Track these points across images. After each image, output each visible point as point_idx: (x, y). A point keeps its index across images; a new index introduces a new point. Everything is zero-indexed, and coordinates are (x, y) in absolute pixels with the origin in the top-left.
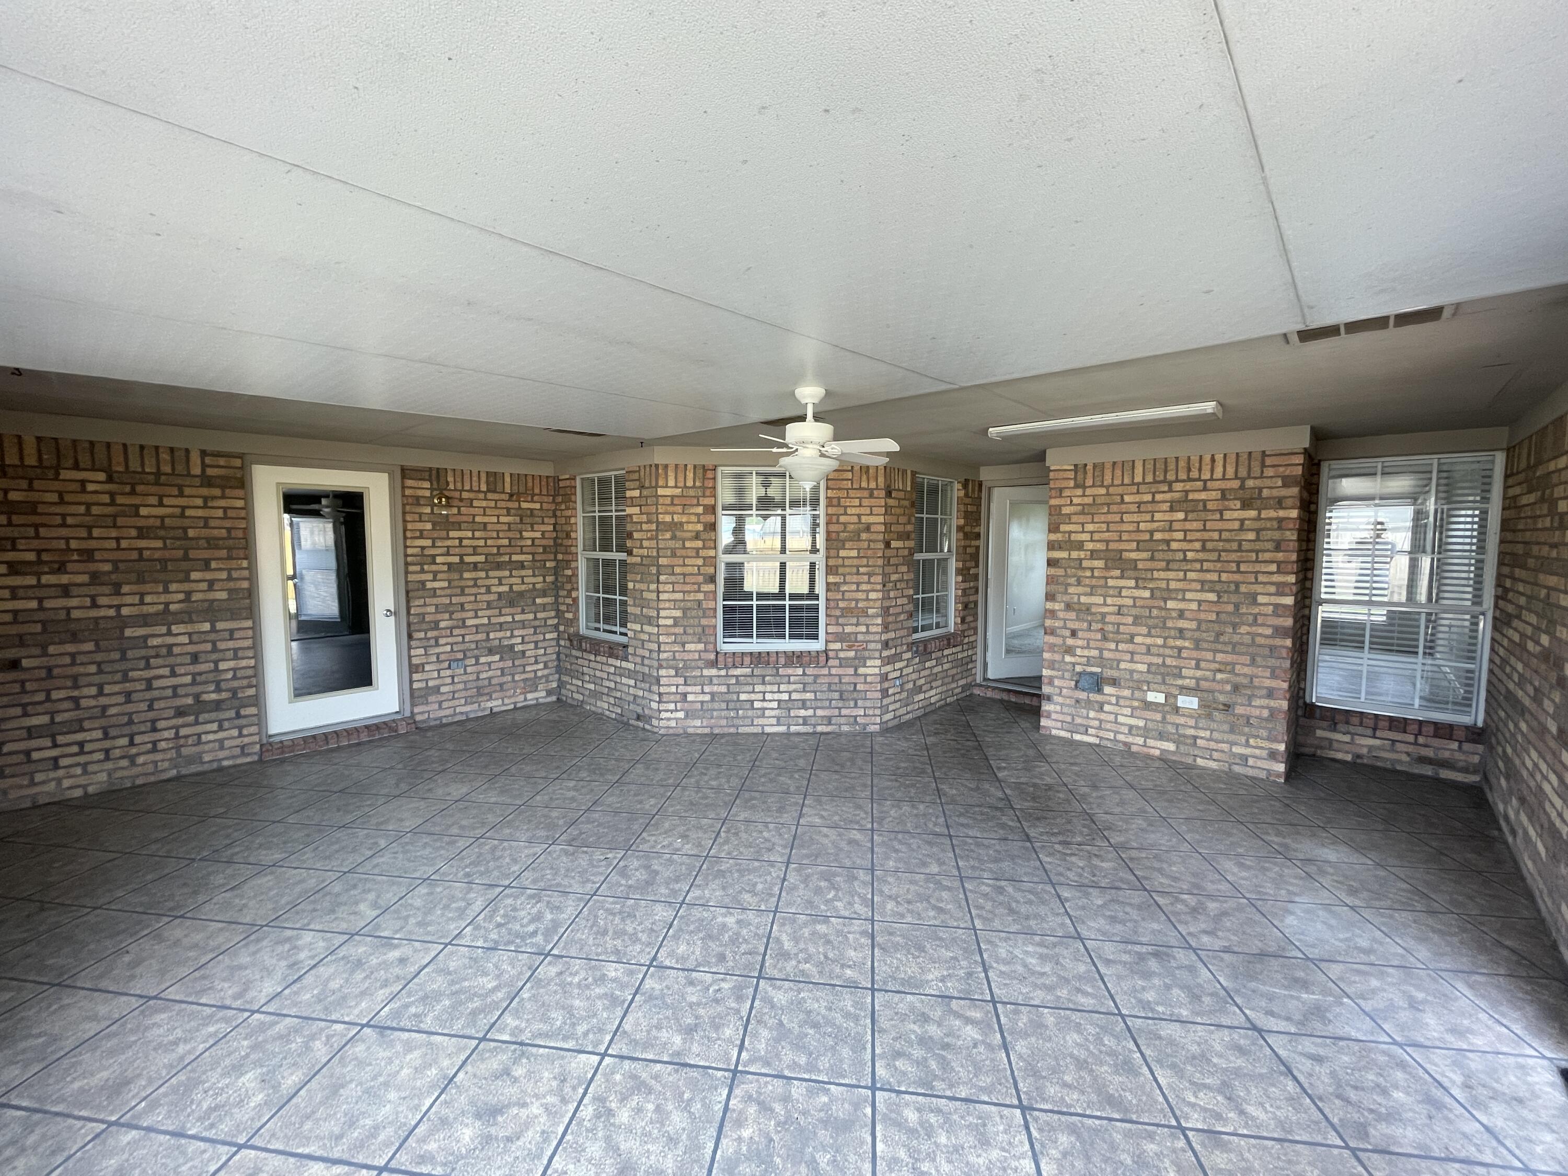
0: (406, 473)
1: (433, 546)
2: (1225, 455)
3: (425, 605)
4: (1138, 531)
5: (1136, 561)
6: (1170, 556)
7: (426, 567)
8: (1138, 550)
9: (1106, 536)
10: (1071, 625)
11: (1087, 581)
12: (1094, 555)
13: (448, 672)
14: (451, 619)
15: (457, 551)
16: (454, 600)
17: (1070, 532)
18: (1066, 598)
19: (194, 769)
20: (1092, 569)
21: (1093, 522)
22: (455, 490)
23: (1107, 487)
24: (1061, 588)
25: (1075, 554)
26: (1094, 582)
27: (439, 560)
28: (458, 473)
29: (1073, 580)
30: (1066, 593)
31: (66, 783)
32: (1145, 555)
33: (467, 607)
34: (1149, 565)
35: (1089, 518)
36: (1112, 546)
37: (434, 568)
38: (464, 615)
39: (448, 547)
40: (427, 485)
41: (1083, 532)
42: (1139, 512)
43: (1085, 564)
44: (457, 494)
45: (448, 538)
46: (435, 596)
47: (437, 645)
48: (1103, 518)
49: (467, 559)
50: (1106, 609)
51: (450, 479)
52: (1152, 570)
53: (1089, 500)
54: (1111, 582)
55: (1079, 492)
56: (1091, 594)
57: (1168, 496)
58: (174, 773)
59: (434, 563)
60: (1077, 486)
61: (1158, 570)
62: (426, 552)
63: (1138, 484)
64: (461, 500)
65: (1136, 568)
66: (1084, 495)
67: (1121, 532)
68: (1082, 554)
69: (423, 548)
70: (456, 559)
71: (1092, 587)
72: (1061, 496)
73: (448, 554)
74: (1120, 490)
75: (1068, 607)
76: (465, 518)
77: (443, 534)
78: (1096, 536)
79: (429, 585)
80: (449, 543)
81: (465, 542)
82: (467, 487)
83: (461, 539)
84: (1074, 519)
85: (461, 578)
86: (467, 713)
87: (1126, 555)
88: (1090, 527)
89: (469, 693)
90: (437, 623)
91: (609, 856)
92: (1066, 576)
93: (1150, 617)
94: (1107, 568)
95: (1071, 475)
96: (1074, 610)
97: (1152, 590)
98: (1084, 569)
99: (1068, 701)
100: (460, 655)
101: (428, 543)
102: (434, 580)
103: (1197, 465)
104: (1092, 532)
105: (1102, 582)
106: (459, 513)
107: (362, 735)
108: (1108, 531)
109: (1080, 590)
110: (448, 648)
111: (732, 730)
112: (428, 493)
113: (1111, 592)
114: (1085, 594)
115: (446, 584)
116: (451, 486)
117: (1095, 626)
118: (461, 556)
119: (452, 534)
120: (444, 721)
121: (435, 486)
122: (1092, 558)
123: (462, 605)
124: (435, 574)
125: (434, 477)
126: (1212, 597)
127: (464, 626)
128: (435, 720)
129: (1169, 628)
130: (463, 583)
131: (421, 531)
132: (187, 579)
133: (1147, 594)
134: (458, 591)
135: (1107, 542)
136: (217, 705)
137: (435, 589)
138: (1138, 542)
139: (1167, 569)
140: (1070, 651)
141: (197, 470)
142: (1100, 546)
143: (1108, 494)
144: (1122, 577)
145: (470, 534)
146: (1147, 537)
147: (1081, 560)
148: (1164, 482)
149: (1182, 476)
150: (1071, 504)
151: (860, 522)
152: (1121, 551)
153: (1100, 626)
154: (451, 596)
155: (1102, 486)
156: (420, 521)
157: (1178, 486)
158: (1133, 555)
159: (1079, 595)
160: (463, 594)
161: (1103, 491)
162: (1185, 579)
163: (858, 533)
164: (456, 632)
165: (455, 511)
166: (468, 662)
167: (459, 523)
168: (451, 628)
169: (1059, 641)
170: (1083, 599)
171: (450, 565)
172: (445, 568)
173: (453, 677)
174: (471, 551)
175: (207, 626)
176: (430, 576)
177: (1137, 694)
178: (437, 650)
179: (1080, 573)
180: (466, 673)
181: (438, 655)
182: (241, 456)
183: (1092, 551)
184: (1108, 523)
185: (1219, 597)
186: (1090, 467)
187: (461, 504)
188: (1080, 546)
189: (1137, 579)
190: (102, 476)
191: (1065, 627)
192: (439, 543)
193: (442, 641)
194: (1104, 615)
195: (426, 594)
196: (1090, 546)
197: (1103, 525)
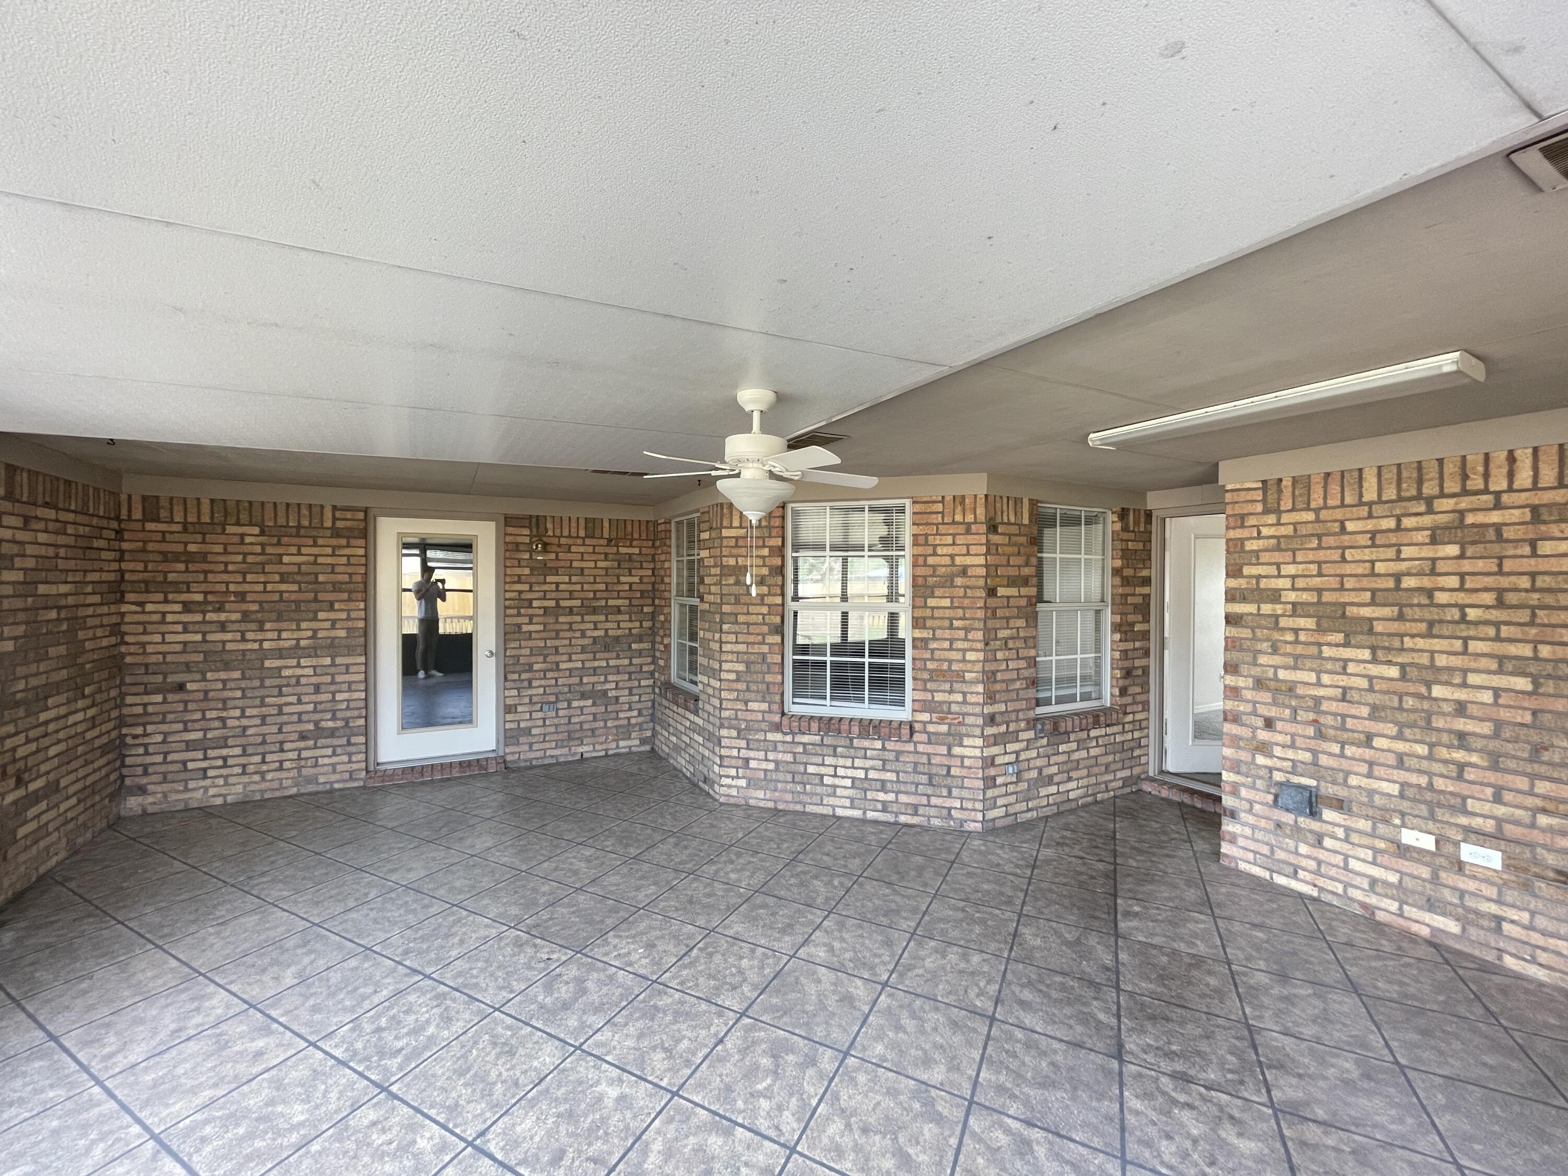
0: (509, 521)
1: (531, 590)
2: (1536, 450)
3: (520, 647)
4: (1373, 574)
5: (1371, 620)
6: (1434, 614)
7: (523, 611)
8: (1373, 603)
9: (1317, 582)
10: (1262, 710)
11: (1289, 649)
12: (1297, 609)
13: (540, 715)
14: (545, 662)
15: (553, 595)
16: (549, 643)
17: (1259, 577)
18: (1256, 671)
19: (311, 788)
20: (1296, 631)
21: (1294, 562)
22: (554, 536)
23: (1317, 511)
24: (1248, 657)
25: (1267, 608)
26: (1299, 649)
27: (535, 604)
28: (557, 520)
29: (1265, 646)
30: (1255, 664)
31: (212, 792)
32: (1387, 612)
33: (561, 650)
34: (1395, 627)
35: (1288, 556)
36: (1327, 597)
37: (530, 611)
38: (558, 658)
39: (545, 592)
40: (526, 531)
41: (1279, 576)
42: (1374, 545)
43: (1283, 622)
44: (555, 541)
45: (545, 583)
46: (530, 639)
47: (530, 686)
48: (1311, 556)
49: (563, 603)
50: (1321, 692)
51: (549, 526)
52: (1402, 636)
53: (1289, 530)
54: (1327, 652)
55: (1272, 519)
56: (1295, 668)
57: (1427, 520)
58: (294, 791)
59: (530, 606)
60: (1266, 511)
61: (1413, 636)
62: (523, 596)
63: (1370, 504)
64: (559, 545)
65: (1371, 631)
66: (1279, 524)
67: (1342, 576)
68: (1279, 609)
69: (520, 592)
70: (552, 603)
71: (1297, 657)
72: (1242, 526)
73: (545, 598)
74: (1339, 514)
75: (1259, 684)
76: (562, 564)
77: (541, 578)
78: (1300, 583)
79: (525, 628)
80: (546, 587)
81: (562, 587)
82: (566, 533)
83: (557, 584)
84: (1264, 557)
85: (557, 622)
86: (556, 757)
87: (1351, 611)
88: (1291, 569)
89: (560, 737)
90: (531, 666)
91: (554, 956)
92: (1254, 638)
93: (1400, 708)
94: (1320, 629)
95: (1259, 495)
96: (1268, 689)
97: (1403, 667)
98: (1283, 629)
99: (1263, 823)
100: (552, 698)
101: (526, 587)
102: (531, 623)
103: (1481, 469)
104: (1293, 577)
105: (1314, 650)
106: (557, 558)
107: (454, 771)
108: (1320, 574)
109: (1276, 660)
110: (541, 691)
111: (799, 808)
112: (527, 540)
113: (1329, 666)
114: (1286, 668)
115: (541, 627)
116: (550, 533)
117: (1302, 715)
118: (557, 600)
119: (549, 579)
120: (534, 763)
121: (534, 530)
122: (1294, 614)
123: (557, 648)
124: (531, 617)
125: (533, 524)
126: (1523, 684)
127: (558, 669)
128: (525, 761)
129: (1438, 730)
130: (558, 627)
131: (519, 576)
132: (315, 619)
133: (1394, 672)
134: (553, 634)
135: (1319, 591)
136: (332, 733)
137: (530, 632)
138: (1374, 592)
139: (1429, 635)
140: (1264, 748)
141: (328, 524)
142: (1306, 597)
143: (1318, 520)
144: (1346, 644)
145: (567, 579)
146: (1391, 584)
147: (1277, 617)
148: (1419, 497)
149: (1452, 486)
150: (1259, 536)
151: (953, 565)
152: (1345, 605)
153: (1311, 716)
154: (545, 639)
155: (1308, 509)
156: (519, 566)
157: (1447, 504)
158: (1366, 612)
159: (1276, 668)
160: (557, 638)
161: (1311, 516)
162: (1465, 652)
163: (951, 577)
164: (549, 675)
165: (553, 556)
166: (560, 705)
167: (557, 569)
168: (545, 671)
169: (1245, 732)
170: (1282, 674)
171: (545, 609)
172: (541, 612)
173: (544, 720)
174: (567, 595)
175: (328, 661)
176: (526, 620)
177: (1382, 829)
178: (530, 692)
179: (1276, 636)
180: (557, 716)
181: (531, 696)
182: (366, 511)
183: (1294, 604)
184: (1319, 564)
185: (1536, 684)
186: (1287, 483)
187: (558, 550)
188: (1275, 596)
189: (1374, 649)
190: (256, 530)
191: (1255, 713)
192: (536, 588)
193: (535, 683)
194: (1318, 700)
195: (522, 636)
196: (1292, 596)
197: (1311, 566)
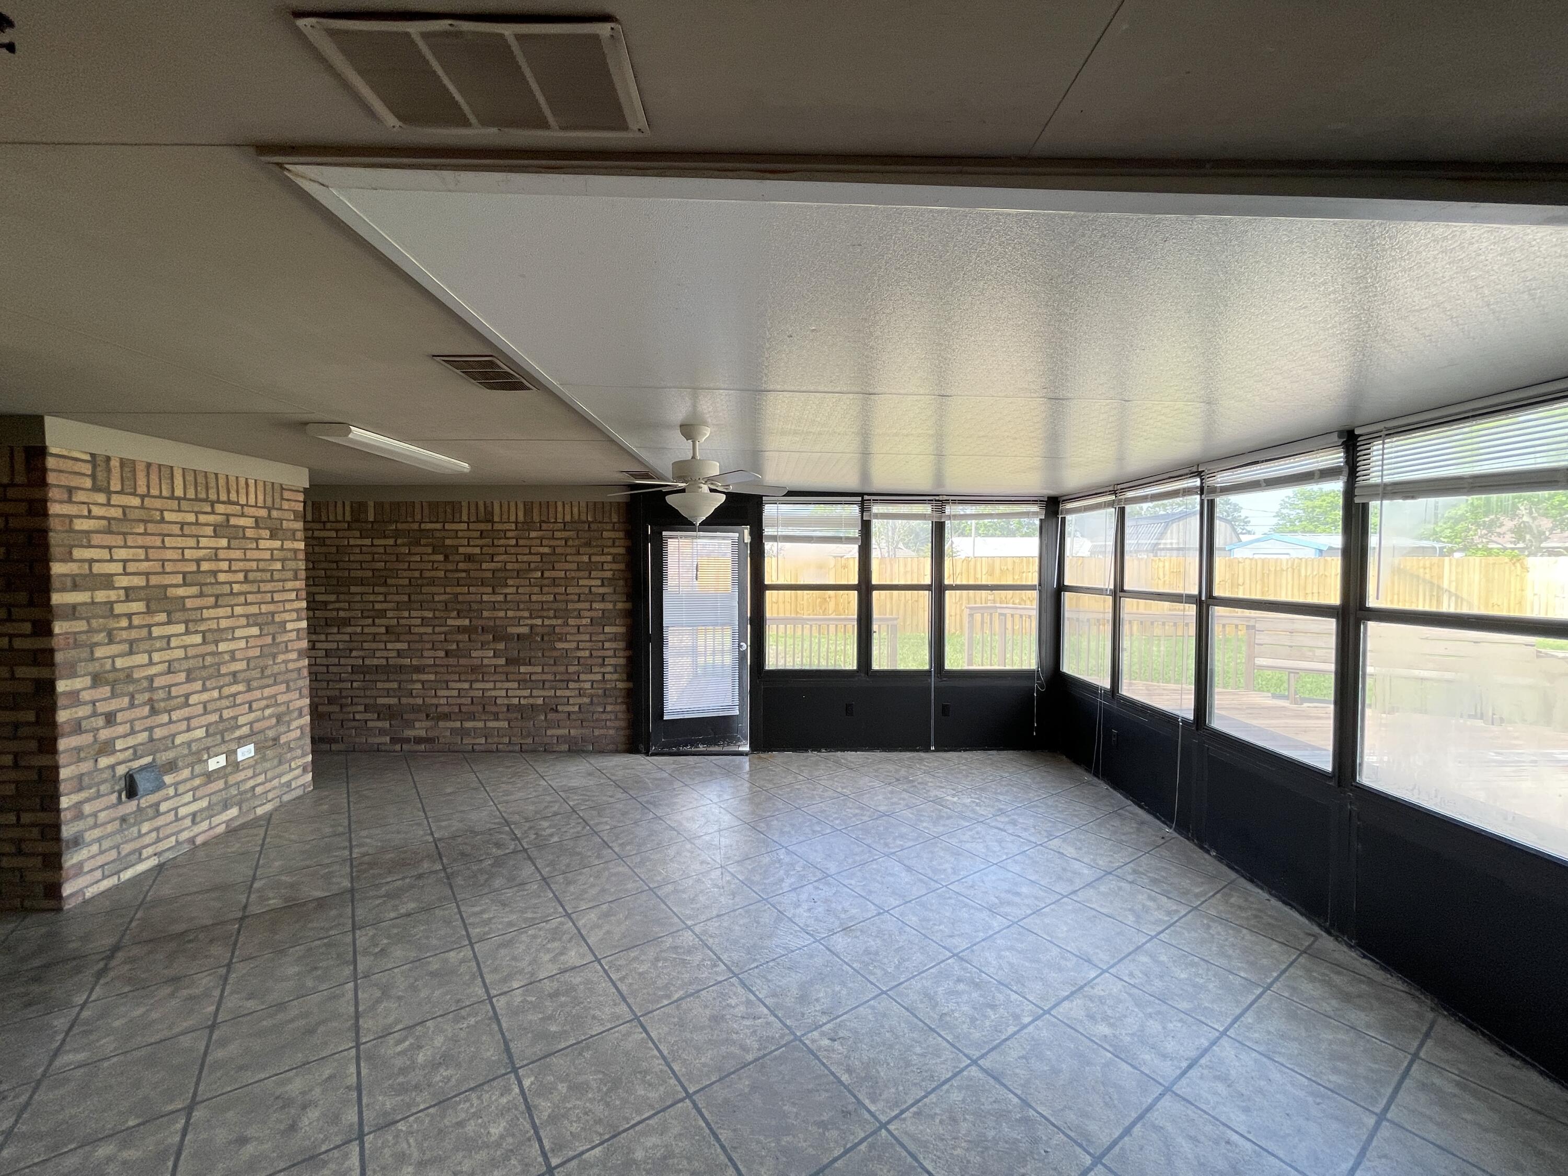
2: (256, 481)
4: (183, 560)
5: (183, 598)
6: (217, 590)
8: (185, 584)
9: (144, 566)
10: (102, 708)
11: (124, 635)
12: (130, 594)
17: (91, 561)
18: (94, 667)
20: (129, 616)
21: (126, 546)
23: (143, 497)
24: (85, 654)
25: (101, 596)
26: (134, 634)
29: (101, 637)
30: (92, 659)
32: (194, 590)
34: (198, 602)
35: (119, 540)
36: (154, 580)
41: (112, 560)
42: (183, 535)
43: (119, 609)
48: (140, 541)
50: (153, 670)
52: (201, 609)
53: (116, 513)
54: (156, 631)
55: (101, 498)
56: (131, 653)
57: (211, 519)
60: (96, 488)
61: (208, 608)
63: (179, 499)
65: (184, 609)
66: (108, 504)
67: (164, 561)
68: (113, 595)
71: (131, 643)
72: (70, 501)
74: (158, 504)
75: (97, 680)
78: (131, 567)
84: (96, 539)
87: (172, 592)
88: (121, 554)
92: (90, 631)
93: (204, 667)
94: (149, 611)
95: (87, 469)
96: (107, 683)
97: (204, 633)
98: (119, 616)
99: (110, 828)
103: (235, 487)
104: (125, 561)
105: (144, 633)
108: (147, 559)
109: (114, 649)
113: (158, 644)
114: (121, 655)
117: (140, 698)
122: (128, 599)
126: (255, 631)
129: (224, 675)
133: (198, 639)
135: (147, 574)
138: (184, 574)
139: (216, 606)
140: (107, 748)
142: (139, 581)
143: (142, 507)
144: (169, 622)
146: (193, 568)
147: (111, 604)
148: (206, 500)
149: (223, 497)
150: (90, 516)
152: (166, 587)
153: (147, 696)
155: (134, 494)
157: (220, 508)
158: (181, 592)
159: (113, 658)
161: (136, 502)
162: (233, 616)
169: (86, 739)
170: (119, 663)
177: (198, 769)
179: (113, 624)
183: (126, 589)
184: (146, 548)
185: (261, 630)
186: (115, 463)
188: (107, 582)
189: (186, 622)
191: (95, 714)
194: (151, 679)
196: (124, 581)
197: (140, 550)
